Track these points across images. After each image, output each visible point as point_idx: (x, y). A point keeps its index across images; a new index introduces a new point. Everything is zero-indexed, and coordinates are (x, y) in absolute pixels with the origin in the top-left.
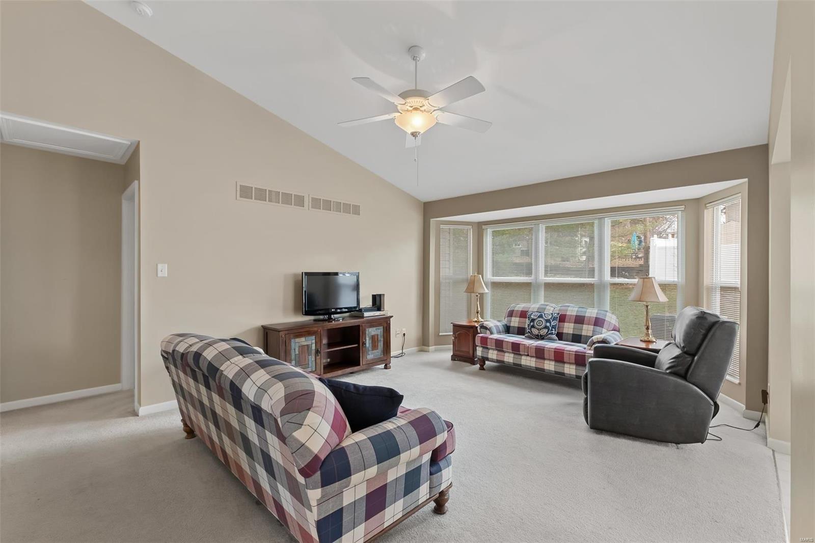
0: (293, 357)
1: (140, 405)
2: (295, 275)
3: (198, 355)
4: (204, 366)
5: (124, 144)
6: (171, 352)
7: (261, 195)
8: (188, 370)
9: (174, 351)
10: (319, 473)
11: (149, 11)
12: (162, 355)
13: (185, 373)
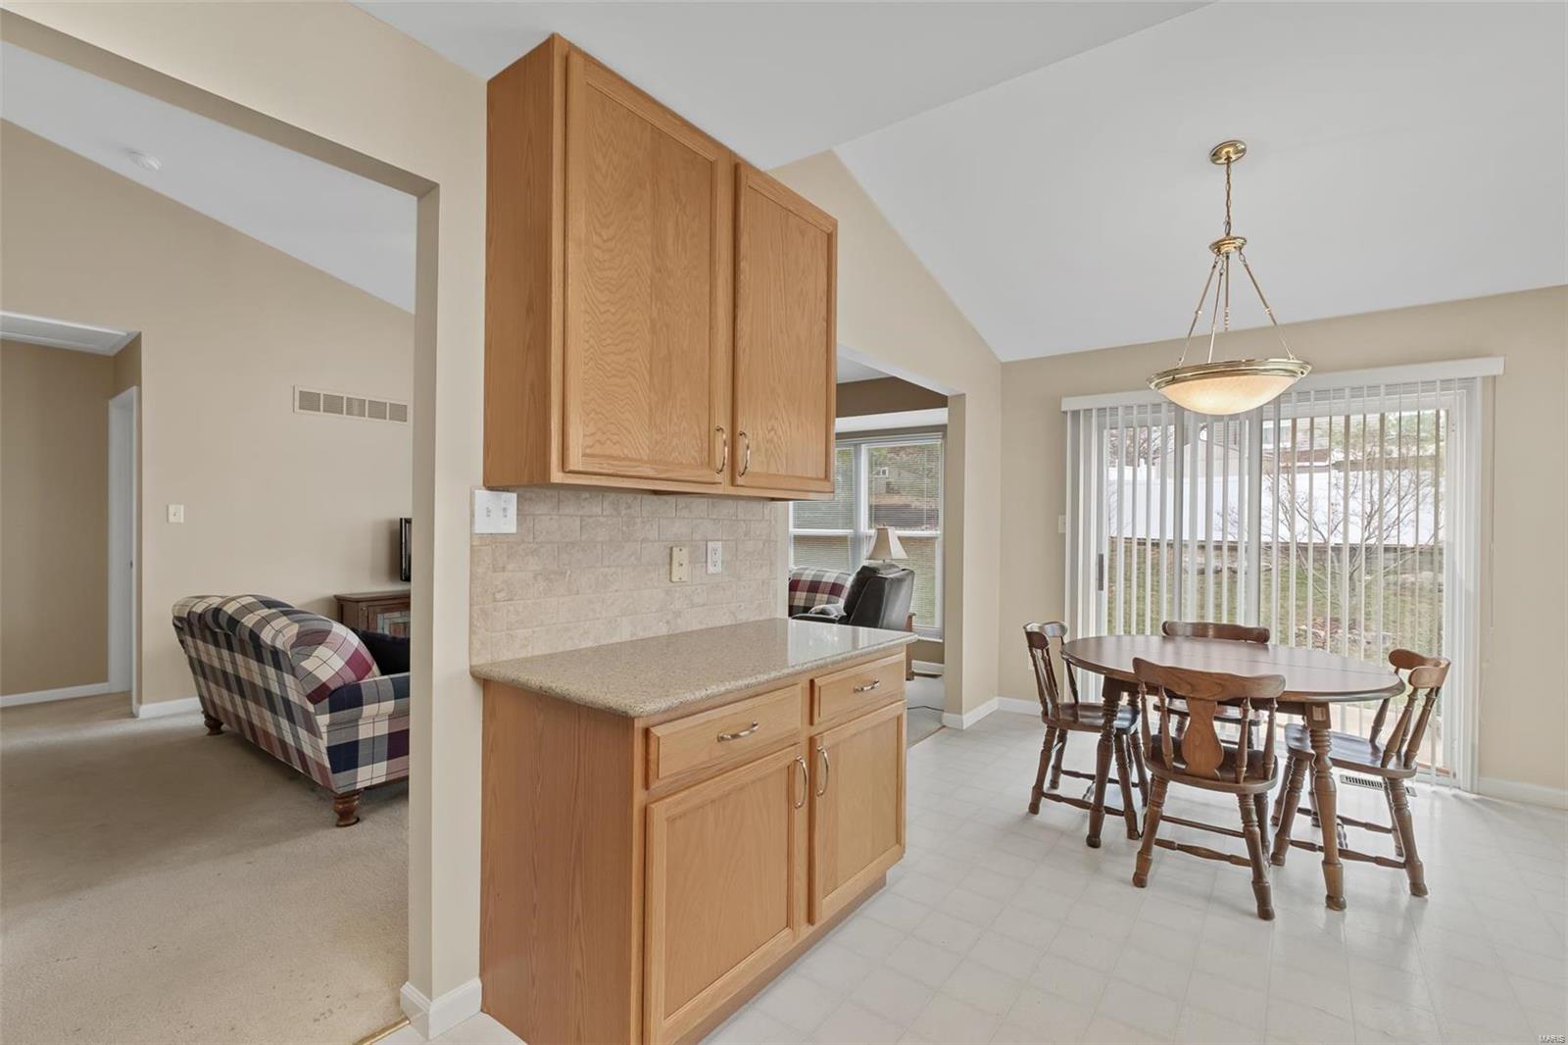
1: (140, 702)
2: (391, 523)
3: (217, 611)
4: (223, 621)
5: (117, 335)
6: (186, 616)
7: (334, 405)
8: (208, 633)
9: (189, 613)
10: (327, 700)
11: (155, 164)
12: (175, 625)
13: (205, 640)
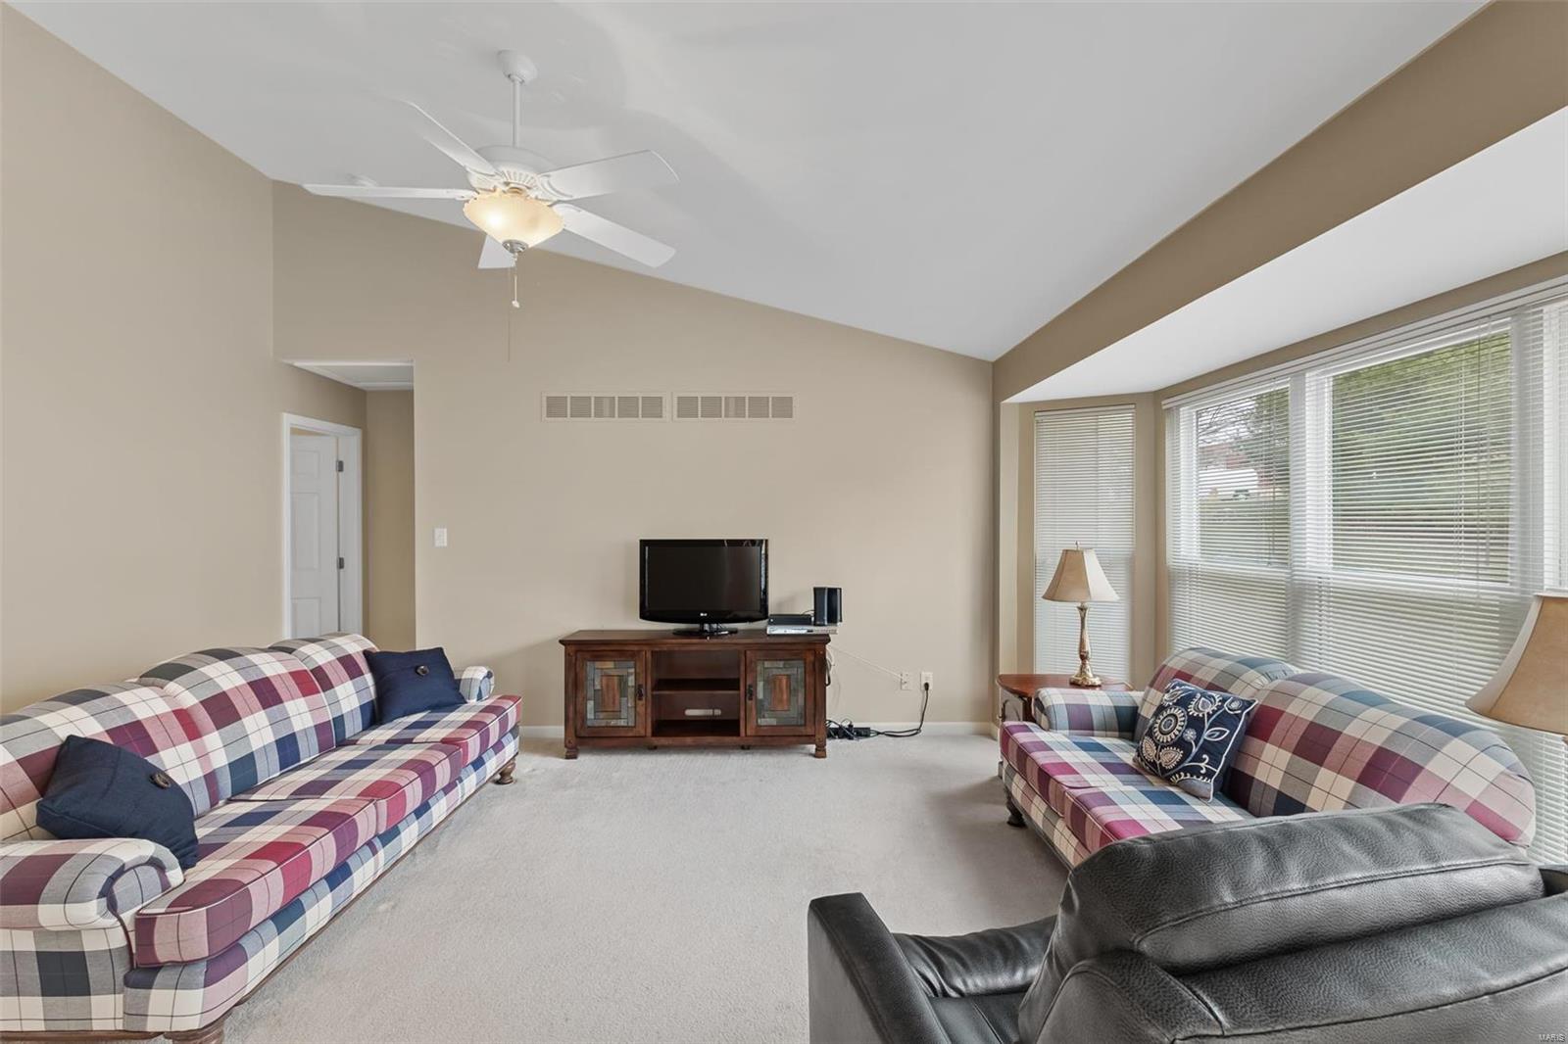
0: (590, 693)
7: (582, 407)
